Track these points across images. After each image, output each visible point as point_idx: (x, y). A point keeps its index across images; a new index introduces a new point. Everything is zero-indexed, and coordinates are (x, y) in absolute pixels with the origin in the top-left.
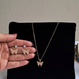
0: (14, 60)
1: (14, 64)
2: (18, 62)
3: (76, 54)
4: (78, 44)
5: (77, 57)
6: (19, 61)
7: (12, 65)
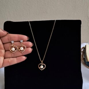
0: (11, 57)
1: (11, 61)
2: (15, 59)
3: (84, 57)
4: (86, 46)
5: (85, 61)
6: (16, 57)
7: (9, 62)
